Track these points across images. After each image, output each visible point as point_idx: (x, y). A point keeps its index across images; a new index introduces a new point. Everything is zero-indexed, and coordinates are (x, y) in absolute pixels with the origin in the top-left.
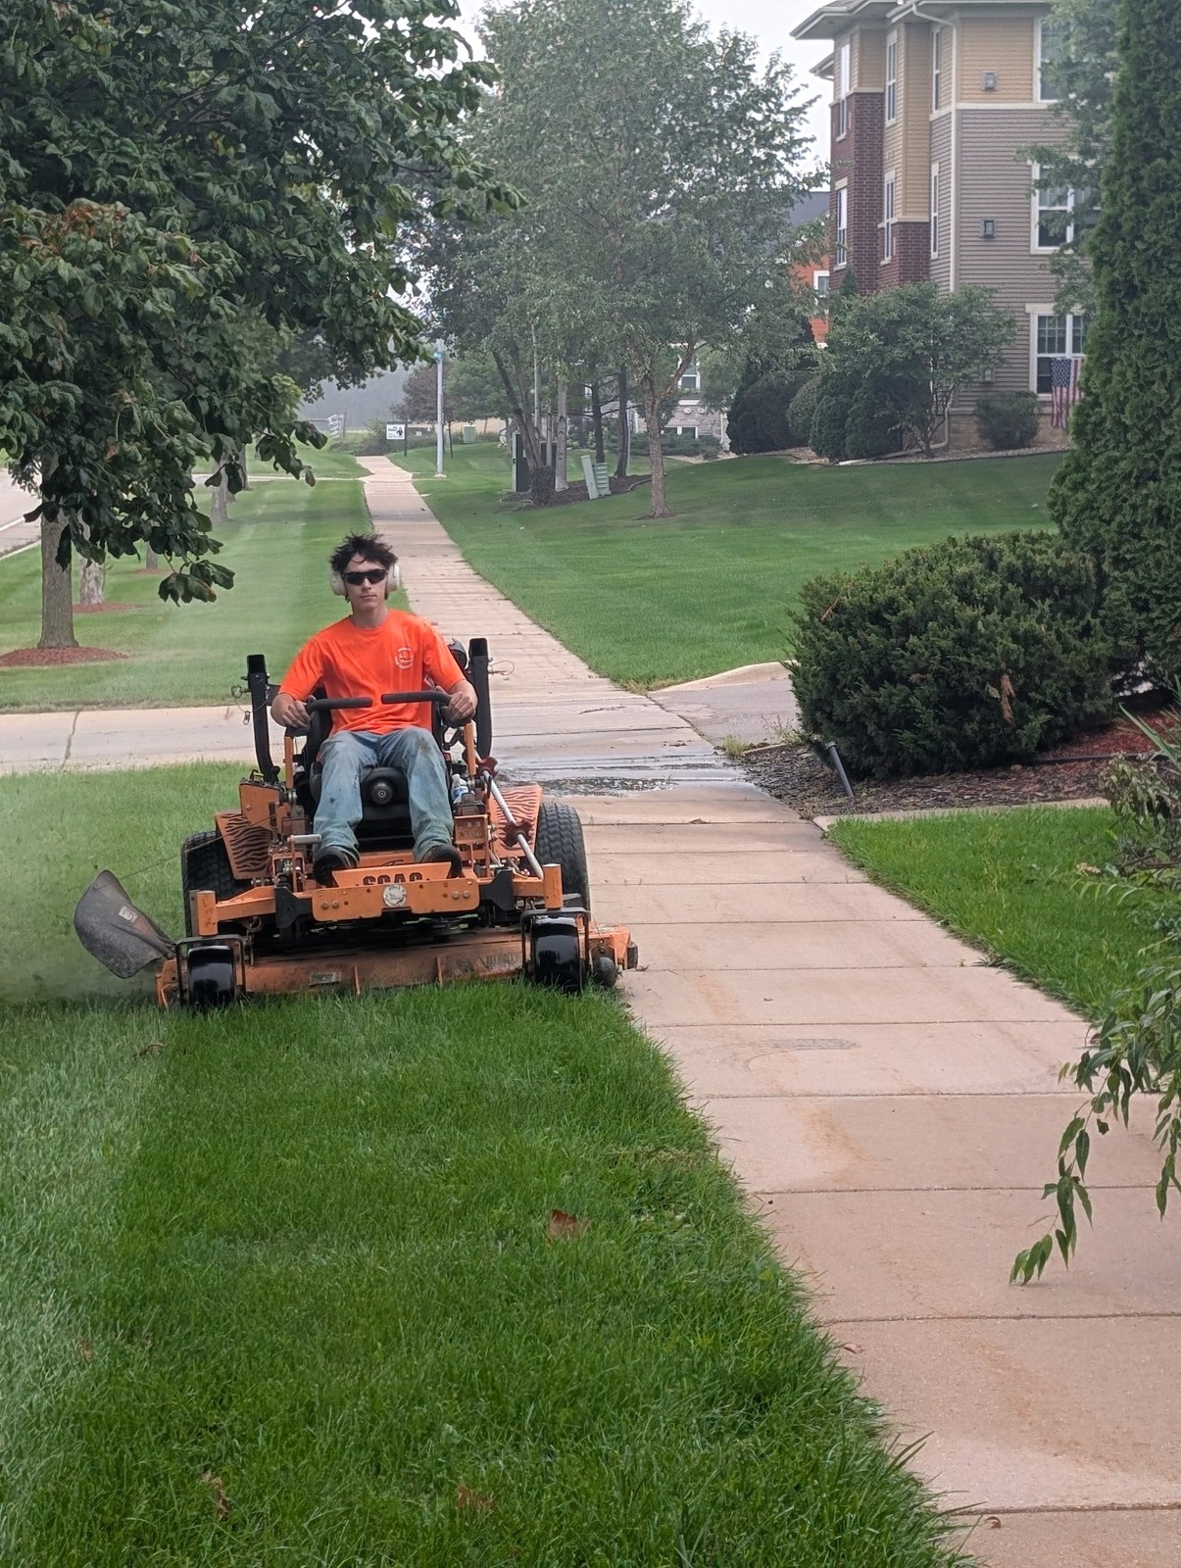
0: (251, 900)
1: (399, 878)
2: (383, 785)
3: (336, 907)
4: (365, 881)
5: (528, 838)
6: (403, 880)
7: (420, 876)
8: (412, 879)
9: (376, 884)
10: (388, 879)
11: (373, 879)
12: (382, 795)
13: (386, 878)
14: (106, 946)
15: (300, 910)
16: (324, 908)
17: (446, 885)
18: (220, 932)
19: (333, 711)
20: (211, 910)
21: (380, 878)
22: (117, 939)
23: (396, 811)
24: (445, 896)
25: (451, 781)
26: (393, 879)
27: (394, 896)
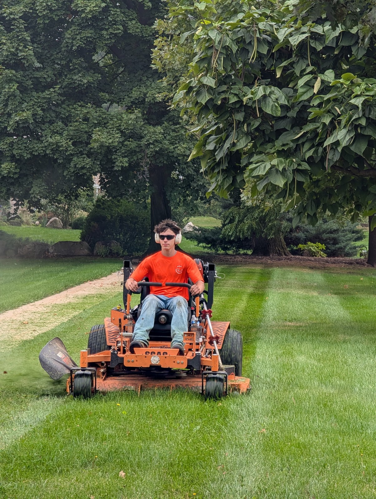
0: (102, 355)
1: (159, 353)
2: (164, 316)
3: (133, 362)
4: (146, 353)
5: (217, 342)
6: (160, 354)
7: (166, 353)
8: (164, 354)
9: (150, 354)
10: (154, 353)
11: (149, 353)
12: (163, 320)
13: (153, 353)
14: (50, 367)
15: (119, 362)
16: (129, 362)
17: (175, 358)
18: (89, 366)
19: (150, 287)
20: (85, 358)
21: (152, 353)
22: (55, 364)
23: (167, 327)
24: (174, 362)
25: (191, 317)
26: (156, 353)
27: (155, 360)
